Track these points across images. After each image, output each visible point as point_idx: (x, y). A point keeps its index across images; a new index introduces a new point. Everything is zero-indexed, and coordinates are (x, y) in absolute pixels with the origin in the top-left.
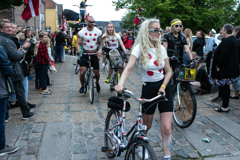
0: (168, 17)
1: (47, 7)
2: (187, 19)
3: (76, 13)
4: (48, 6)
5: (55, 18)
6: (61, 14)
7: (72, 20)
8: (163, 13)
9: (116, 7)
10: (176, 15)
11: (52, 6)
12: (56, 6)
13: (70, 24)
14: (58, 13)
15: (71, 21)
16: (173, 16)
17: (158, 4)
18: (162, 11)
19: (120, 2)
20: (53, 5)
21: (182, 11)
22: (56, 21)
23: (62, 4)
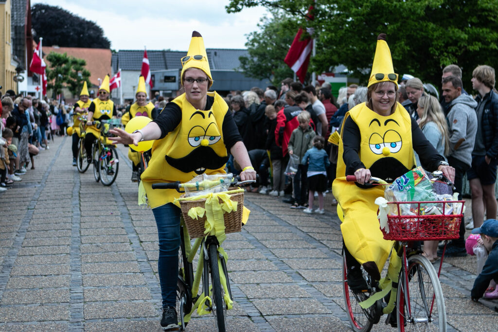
0: (419, 36)
2: (488, 44)
3: (78, 18)
5: (4, 35)
6: (24, 22)
7: (61, 45)
8: (399, 24)
10: (447, 29)
13: (55, 57)
14: (13, 17)
15: (57, 47)
16: (436, 34)
18: (398, 16)
21: (468, 15)
22: (4, 47)
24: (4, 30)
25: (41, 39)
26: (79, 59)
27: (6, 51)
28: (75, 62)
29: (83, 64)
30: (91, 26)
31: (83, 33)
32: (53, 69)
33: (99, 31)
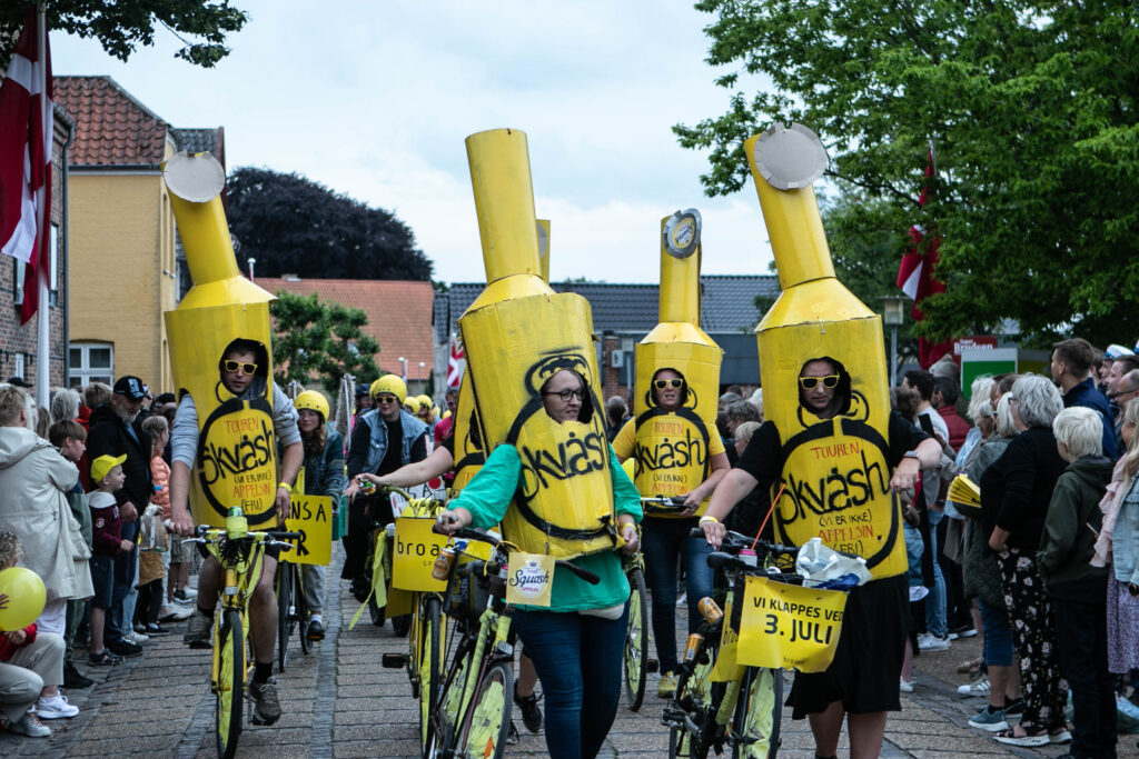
1: (80, 163)
3: (347, 203)
4: (94, 145)
5: (158, 254)
7: (304, 274)
9: (715, 159)
11: (130, 153)
12: (163, 147)
13: (290, 305)
15: (293, 279)
17: (1084, 136)
19: (745, 117)
20: (133, 136)
22: (158, 283)
23: (221, 130)
24: (158, 241)
25: (252, 261)
26: (349, 309)
27: (163, 291)
28: (338, 317)
29: (359, 321)
30: (382, 223)
31: (361, 241)
32: (284, 335)
33: (401, 234)
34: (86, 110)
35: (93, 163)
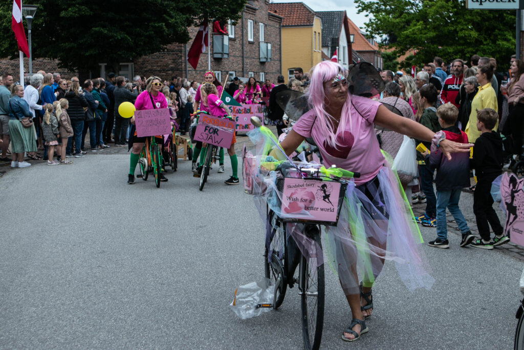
1: (293, 24)
12: (313, 20)
34: (296, 11)
35: (296, 24)
